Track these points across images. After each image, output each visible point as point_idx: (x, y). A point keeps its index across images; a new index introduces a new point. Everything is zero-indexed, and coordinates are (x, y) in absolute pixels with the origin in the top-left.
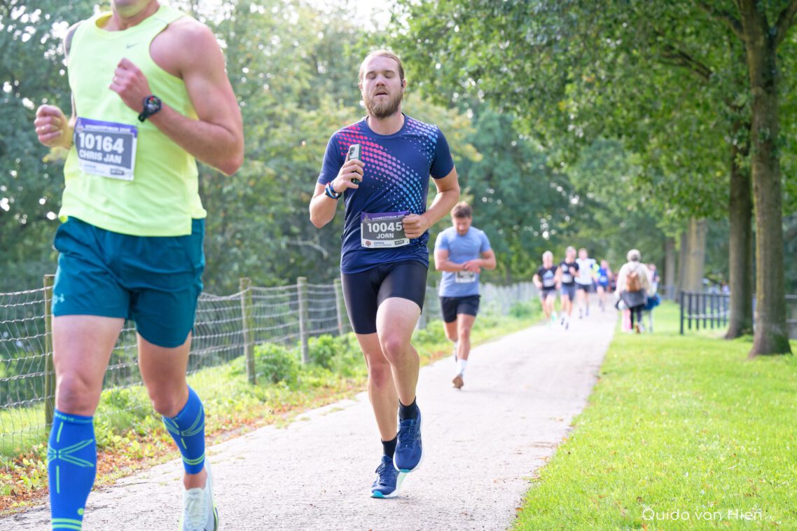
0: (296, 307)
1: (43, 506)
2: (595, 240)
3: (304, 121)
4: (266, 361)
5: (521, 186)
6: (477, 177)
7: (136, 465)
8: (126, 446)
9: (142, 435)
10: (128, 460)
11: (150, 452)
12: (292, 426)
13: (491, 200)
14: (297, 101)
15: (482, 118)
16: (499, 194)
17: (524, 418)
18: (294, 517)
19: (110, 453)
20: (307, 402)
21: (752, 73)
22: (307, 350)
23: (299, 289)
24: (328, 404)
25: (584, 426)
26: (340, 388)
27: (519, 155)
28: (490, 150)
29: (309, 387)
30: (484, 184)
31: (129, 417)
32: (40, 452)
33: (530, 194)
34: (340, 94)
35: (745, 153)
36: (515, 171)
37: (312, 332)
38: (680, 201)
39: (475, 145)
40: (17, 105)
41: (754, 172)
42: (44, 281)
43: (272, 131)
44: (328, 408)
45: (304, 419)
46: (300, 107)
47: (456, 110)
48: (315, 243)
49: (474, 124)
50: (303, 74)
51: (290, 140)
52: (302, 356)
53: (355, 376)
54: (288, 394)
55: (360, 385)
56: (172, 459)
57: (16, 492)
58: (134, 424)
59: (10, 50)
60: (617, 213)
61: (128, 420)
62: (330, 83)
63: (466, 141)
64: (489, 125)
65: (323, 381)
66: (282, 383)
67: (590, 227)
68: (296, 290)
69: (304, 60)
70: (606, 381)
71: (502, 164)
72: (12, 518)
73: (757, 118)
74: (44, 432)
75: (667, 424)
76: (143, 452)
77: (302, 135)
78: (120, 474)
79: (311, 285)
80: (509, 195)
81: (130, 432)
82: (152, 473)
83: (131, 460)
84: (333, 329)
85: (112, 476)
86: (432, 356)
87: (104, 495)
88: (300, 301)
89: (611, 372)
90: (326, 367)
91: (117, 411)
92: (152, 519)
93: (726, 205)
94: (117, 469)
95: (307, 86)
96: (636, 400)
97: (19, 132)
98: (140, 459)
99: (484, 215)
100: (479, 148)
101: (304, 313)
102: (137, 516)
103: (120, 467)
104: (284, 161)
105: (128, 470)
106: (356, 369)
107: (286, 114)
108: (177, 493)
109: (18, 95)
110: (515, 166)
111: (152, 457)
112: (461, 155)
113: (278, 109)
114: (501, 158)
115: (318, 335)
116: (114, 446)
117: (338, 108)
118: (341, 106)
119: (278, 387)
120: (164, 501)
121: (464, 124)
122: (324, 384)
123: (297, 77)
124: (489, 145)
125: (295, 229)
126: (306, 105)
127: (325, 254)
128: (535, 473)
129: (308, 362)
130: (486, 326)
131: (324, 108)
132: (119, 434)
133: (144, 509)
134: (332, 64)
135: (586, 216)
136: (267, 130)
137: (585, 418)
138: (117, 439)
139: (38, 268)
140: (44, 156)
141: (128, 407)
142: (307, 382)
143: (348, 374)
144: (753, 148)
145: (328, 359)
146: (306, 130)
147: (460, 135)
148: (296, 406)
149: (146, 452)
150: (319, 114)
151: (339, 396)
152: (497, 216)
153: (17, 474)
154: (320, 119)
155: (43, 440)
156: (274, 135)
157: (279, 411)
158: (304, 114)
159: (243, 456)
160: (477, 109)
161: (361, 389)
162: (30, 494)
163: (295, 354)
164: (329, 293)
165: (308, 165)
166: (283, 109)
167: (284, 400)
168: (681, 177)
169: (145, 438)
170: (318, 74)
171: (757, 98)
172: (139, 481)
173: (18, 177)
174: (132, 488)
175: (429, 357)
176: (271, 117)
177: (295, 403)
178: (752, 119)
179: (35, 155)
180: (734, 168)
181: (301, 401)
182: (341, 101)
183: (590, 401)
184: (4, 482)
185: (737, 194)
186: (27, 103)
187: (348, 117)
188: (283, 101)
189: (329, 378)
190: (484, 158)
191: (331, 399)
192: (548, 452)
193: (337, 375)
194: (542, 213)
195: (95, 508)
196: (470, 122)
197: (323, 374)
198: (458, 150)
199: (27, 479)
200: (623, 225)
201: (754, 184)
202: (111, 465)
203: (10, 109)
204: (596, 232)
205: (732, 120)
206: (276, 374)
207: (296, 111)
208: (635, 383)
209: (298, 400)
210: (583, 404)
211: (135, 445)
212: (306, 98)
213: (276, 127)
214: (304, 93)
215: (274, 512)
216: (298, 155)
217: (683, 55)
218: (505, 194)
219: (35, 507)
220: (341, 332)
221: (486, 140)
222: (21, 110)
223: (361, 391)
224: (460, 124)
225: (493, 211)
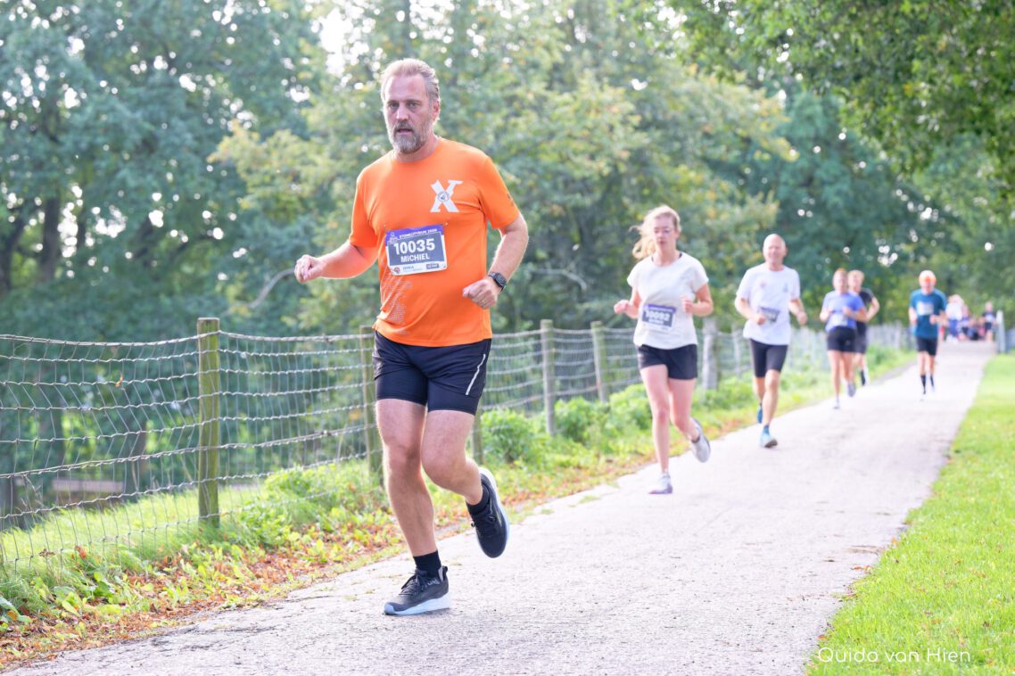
0: (539, 359)
1: (191, 627)
2: (953, 267)
3: (556, 107)
4: (498, 432)
5: (851, 194)
6: (792, 182)
7: (318, 572)
8: (306, 547)
9: (327, 531)
10: (307, 566)
11: (337, 555)
12: (529, 520)
13: (810, 214)
14: (545, 81)
15: (797, 104)
16: (820, 207)
17: (842, 512)
18: (521, 645)
19: (284, 555)
20: (552, 488)
22: (553, 417)
23: (542, 337)
24: (579, 491)
25: (922, 524)
26: (596, 469)
27: (848, 152)
28: (810, 145)
29: (555, 468)
30: (802, 192)
31: (310, 507)
32: (191, 554)
33: (864, 204)
34: (602, 69)
36: (844, 174)
37: (559, 393)
39: (789, 139)
40: (173, 85)
42: (198, 326)
43: (513, 120)
44: (578, 497)
45: (547, 512)
46: (549, 88)
47: (763, 91)
48: (571, 271)
49: (788, 109)
50: (554, 44)
51: (537, 133)
52: (547, 425)
53: (618, 453)
54: (527, 477)
55: (623, 466)
56: (365, 565)
57: (156, 607)
58: (318, 516)
59: (161, 12)
61: (310, 511)
63: (777, 133)
64: (808, 111)
65: (574, 460)
66: (518, 462)
67: (946, 250)
68: (538, 337)
69: (555, 25)
70: (959, 462)
71: (826, 164)
72: (149, 642)
74: (197, 527)
76: (327, 555)
77: (553, 127)
78: (295, 584)
79: (559, 331)
80: (835, 206)
81: (313, 528)
82: (337, 583)
83: (312, 565)
84: (590, 389)
85: (286, 586)
86: (723, 426)
87: (273, 612)
88: (544, 352)
89: (966, 449)
90: (579, 439)
91: (294, 498)
92: (332, 646)
94: (291, 577)
95: (559, 58)
96: (998, 489)
97: (175, 121)
98: (322, 564)
99: (800, 234)
100: (794, 142)
101: (549, 368)
102: (314, 641)
103: (297, 574)
104: (527, 161)
105: (307, 578)
106: (621, 443)
107: (530, 97)
108: (368, 611)
109: (173, 71)
110: (844, 168)
111: (339, 562)
112: (769, 152)
113: (519, 91)
114: (825, 154)
115: (567, 398)
116: (290, 546)
117: (601, 89)
118: (606, 87)
119: (514, 467)
120: (350, 621)
121: (775, 110)
122: (576, 464)
123: (547, 48)
124: (808, 139)
125: (541, 254)
126: (557, 85)
127: (584, 286)
128: (850, 588)
129: (554, 435)
130: (801, 385)
131: (583, 89)
132: (298, 531)
133: (323, 632)
134: (593, 29)
135: (940, 235)
136: (506, 118)
137: (925, 513)
138: (294, 537)
139: (200, 304)
140: (208, 154)
141: (311, 494)
142: (553, 460)
143: (608, 451)
145: (583, 429)
146: (559, 119)
147: (768, 125)
148: (537, 493)
149: (333, 555)
150: (575, 98)
151: (594, 480)
152: (819, 235)
153: (159, 582)
154: (577, 105)
155: (195, 537)
156: (515, 125)
157: (514, 500)
158: (555, 98)
159: (459, 561)
160: (790, 90)
161: (625, 471)
162: (176, 610)
163: (537, 423)
164: (584, 340)
165: (560, 168)
166: (528, 91)
167: (521, 485)
169: (332, 535)
170: (575, 42)
172: (320, 594)
173: (175, 183)
174: (310, 604)
175: (720, 427)
176: (511, 100)
177: (534, 489)
179: (196, 152)
181: (544, 486)
182: (606, 80)
183: (935, 491)
184: (141, 594)
186: (186, 82)
187: (615, 101)
188: (528, 80)
189: (583, 456)
190: (801, 157)
191: (584, 484)
192: (868, 560)
193: (592, 452)
194: (880, 231)
195: (259, 630)
196: (782, 106)
197: (574, 450)
198: (765, 145)
199: (172, 589)
202: (285, 573)
203: (163, 90)
204: (953, 257)
206: (510, 450)
207: (544, 93)
208: (998, 465)
209: (540, 486)
210: (924, 493)
211: (319, 546)
212: (557, 75)
213: (517, 115)
214: (556, 67)
215: (495, 638)
216: (547, 153)
218: (829, 205)
219: (181, 628)
220: (601, 394)
221: (802, 132)
222: (177, 91)
223: (624, 474)
224: (768, 111)
225: (812, 229)
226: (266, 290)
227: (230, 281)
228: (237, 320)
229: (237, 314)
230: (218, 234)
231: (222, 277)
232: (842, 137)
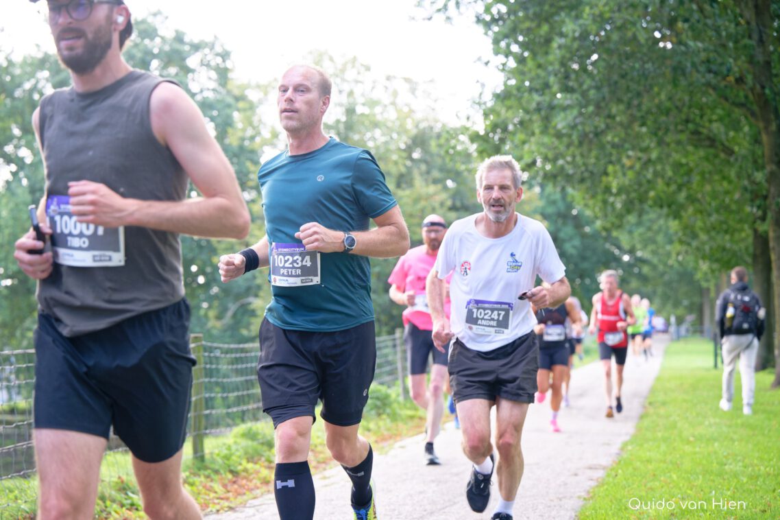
5: (581, 247)
8: (257, 472)
10: (258, 484)
15: (546, 194)
20: (405, 431)
21: (767, 152)
23: (397, 338)
27: (578, 222)
28: (555, 219)
31: (259, 447)
33: (588, 254)
34: (430, 176)
35: (763, 219)
36: (576, 234)
38: (711, 258)
41: (771, 235)
45: (403, 447)
49: (542, 197)
50: (400, 161)
52: (401, 393)
60: (661, 268)
61: (259, 449)
62: (423, 167)
64: (553, 197)
65: (418, 413)
69: (399, 149)
71: (565, 230)
73: (772, 190)
75: (700, 447)
78: (251, 496)
83: (262, 483)
93: (749, 260)
95: (403, 170)
98: (267, 483)
101: (402, 358)
105: (258, 492)
110: (575, 231)
114: (564, 224)
116: (247, 471)
117: (427, 186)
121: (533, 198)
123: (395, 163)
124: (554, 214)
126: (402, 186)
128: (588, 492)
131: (417, 187)
134: (424, 151)
142: (405, 414)
144: (770, 215)
148: (395, 435)
150: (413, 192)
154: (414, 196)
160: (542, 186)
168: (711, 238)
170: (412, 160)
171: (772, 174)
178: (768, 191)
180: (755, 231)
181: (400, 430)
182: (430, 181)
183: (637, 429)
185: (758, 252)
187: (435, 194)
192: (599, 474)
196: (538, 195)
200: (666, 278)
201: (772, 244)
205: (752, 192)
209: (397, 430)
210: (631, 431)
212: (403, 180)
214: (401, 175)
217: (709, 138)
221: (550, 210)
226: (229, 314)
227: (210, 307)
228: (215, 332)
229: (214, 327)
230: (201, 280)
231: (205, 305)
232: (574, 212)
